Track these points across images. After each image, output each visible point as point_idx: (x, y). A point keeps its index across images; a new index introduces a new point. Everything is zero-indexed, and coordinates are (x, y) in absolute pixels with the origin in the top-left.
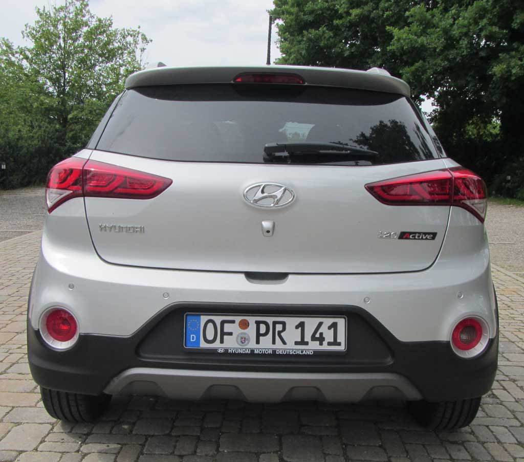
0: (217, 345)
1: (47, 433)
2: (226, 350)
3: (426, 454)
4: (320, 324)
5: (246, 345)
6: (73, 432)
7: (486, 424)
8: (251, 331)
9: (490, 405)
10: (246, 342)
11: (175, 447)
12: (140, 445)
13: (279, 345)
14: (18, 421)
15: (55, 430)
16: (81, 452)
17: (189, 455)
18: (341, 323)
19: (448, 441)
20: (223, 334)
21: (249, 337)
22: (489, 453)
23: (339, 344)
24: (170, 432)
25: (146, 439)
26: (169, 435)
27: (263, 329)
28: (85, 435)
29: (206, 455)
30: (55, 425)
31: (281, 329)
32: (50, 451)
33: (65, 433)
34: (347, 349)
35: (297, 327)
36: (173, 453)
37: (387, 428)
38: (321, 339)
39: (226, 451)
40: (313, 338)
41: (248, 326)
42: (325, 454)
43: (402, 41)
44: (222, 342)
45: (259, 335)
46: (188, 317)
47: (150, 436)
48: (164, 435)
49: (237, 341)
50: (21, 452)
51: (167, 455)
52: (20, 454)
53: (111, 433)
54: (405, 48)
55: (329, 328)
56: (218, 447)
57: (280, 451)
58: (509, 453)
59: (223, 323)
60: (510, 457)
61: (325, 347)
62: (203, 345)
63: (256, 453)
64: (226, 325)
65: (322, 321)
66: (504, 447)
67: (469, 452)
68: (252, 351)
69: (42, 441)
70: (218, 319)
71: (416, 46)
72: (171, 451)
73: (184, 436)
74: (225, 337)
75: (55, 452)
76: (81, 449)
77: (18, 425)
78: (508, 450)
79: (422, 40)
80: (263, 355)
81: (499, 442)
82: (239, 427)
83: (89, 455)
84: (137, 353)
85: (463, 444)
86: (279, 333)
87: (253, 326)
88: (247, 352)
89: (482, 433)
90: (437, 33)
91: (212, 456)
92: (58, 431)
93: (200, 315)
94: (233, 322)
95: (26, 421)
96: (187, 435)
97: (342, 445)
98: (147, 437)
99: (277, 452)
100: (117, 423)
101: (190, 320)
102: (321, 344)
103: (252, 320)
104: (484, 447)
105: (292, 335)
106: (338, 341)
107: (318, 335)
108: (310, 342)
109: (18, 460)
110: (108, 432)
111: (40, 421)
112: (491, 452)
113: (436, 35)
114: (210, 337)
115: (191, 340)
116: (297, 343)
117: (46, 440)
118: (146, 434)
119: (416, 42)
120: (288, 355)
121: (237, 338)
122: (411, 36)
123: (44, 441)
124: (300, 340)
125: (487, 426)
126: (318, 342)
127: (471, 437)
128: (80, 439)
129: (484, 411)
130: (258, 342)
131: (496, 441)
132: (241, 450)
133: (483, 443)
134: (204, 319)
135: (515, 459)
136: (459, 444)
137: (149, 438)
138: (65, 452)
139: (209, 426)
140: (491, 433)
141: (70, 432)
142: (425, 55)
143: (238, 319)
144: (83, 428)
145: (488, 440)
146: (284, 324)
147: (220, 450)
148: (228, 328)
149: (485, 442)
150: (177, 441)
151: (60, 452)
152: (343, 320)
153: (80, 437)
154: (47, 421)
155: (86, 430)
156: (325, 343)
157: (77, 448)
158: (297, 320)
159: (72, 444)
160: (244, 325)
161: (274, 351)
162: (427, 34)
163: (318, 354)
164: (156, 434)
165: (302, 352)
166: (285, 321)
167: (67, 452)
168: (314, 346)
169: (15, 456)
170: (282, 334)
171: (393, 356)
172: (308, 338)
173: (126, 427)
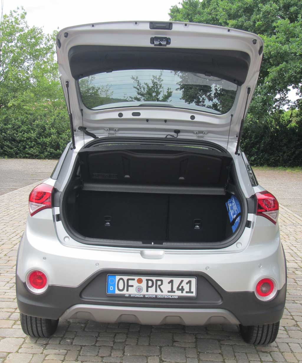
0: (125, 292)
1: (22, 343)
2: (130, 295)
3: (247, 358)
4: (182, 281)
5: (141, 292)
6: (38, 342)
7: (287, 342)
8: (144, 285)
9: (293, 331)
10: (141, 291)
11: (98, 352)
12: (78, 350)
13: (159, 293)
14: (3, 336)
15: (26, 341)
16: (44, 353)
17: (106, 356)
18: (194, 281)
19: (261, 351)
20: (128, 286)
21: (142, 288)
22: (284, 358)
23: (192, 293)
24: (95, 344)
25: (81, 347)
26: (95, 345)
27: (150, 283)
28: (45, 344)
29: (117, 357)
30: (26, 339)
31: (160, 284)
32: (26, 353)
33: (33, 343)
34: (197, 296)
35: (169, 283)
36: (97, 355)
37: (226, 344)
38: (182, 290)
39: (128, 355)
40: (178, 289)
41: (142, 282)
42: (186, 357)
43: (269, 47)
44: (127, 290)
45: (148, 287)
46: (109, 277)
47: (83, 346)
48: (92, 345)
49: (136, 290)
50: (9, 353)
51: (94, 356)
52: (9, 354)
53: (60, 344)
54: (272, 53)
55: (187, 283)
56: (124, 352)
57: (160, 355)
58: (296, 358)
59: (128, 280)
60: (296, 360)
61: (184, 294)
62: (117, 292)
63: (146, 356)
64: (130, 281)
65: (183, 280)
66: (294, 355)
67: (272, 357)
68: (144, 296)
69: (20, 348)
70: (125, 278)
71: (280, 52)
72: (97, 354)
73: (104, 346)
74: (129, 288)
75: (29, 353)
76: (44, 352)
77: (4, 338)
78: (296, 356)
79: (286, 47)
80: (151, 298)
81: (292, 352)
82: (137, 342)
83: (49, 355)
84: (80, 295)
85: (270, 353)
86: (159, 286)
87: (144, 282)
88: (141, 296)
89: (283, 347)
90: (297, 41)
91: (120, 357)
92: (28, 342)
93: (116, 275)
94: (134, 279)
95: (8, 336)
96: (105, 346)
97: (197, 352)
98: (81, 346)
99: (158, 356)
100: (63, 338)
101: (110, 278)
102: (182, 292)
103: (144, 279)
104: (282, 355)
105: (166, 287)
106: (192, 291)
107: (180, 288)
108: (176, 291)
109: (8, 357)
110: (58, 343)
111: (17, 337)
112: (285, 358)
113: (297, 43)
114: (121, 287)
115: (111, 289)
116: (169, 292)
117: (22, 347)
118: (81, 344)
119: (281, 49)
120: (164, 298)
121: (136, 289)
122: (277, 44)
123: (21, 348)
124: (170, 290)
125: (288, 343)
126: (181, 291)
127: (276, 349)
128: (42, 347)
129: (288, 335)
130: (147, 291)
131: (290, 351)
132: (138, 354)
133: (282, 353)
134: (118, 277)
135: (299, 361)
136: (267, 353)
137: (83, 347)
138: (34, 354)
139: (118, 341)
140: (288, 347)
141: (36, 343)
142: (287, 58)
143: (136, 278)
144: (43, 341)
145: (286, 351)
146: (162, 281)
147: (125, 354)
148: (131, 283)
149: (284, 352)
150: (100, 349)
151: (31, 354)
152: (194, 279)
153: (42, 346)
154: (21, 337)
155: (45, 342)
156: (184, 292)
157: (41, 352)
158: (169, 279)
159: (38, 349)
160: (140, 281)
161: (156, 296)
162: (290, 42)
163: (180, 298)
164: (87, 345)
165: (172, 296)
166: (163, 279)
167: (36, 354)
168: (178, 293)
169: (6, 355)
170: (161, 287)
171: (222, 299)
172: (175, 289)
173: (69, 341)
